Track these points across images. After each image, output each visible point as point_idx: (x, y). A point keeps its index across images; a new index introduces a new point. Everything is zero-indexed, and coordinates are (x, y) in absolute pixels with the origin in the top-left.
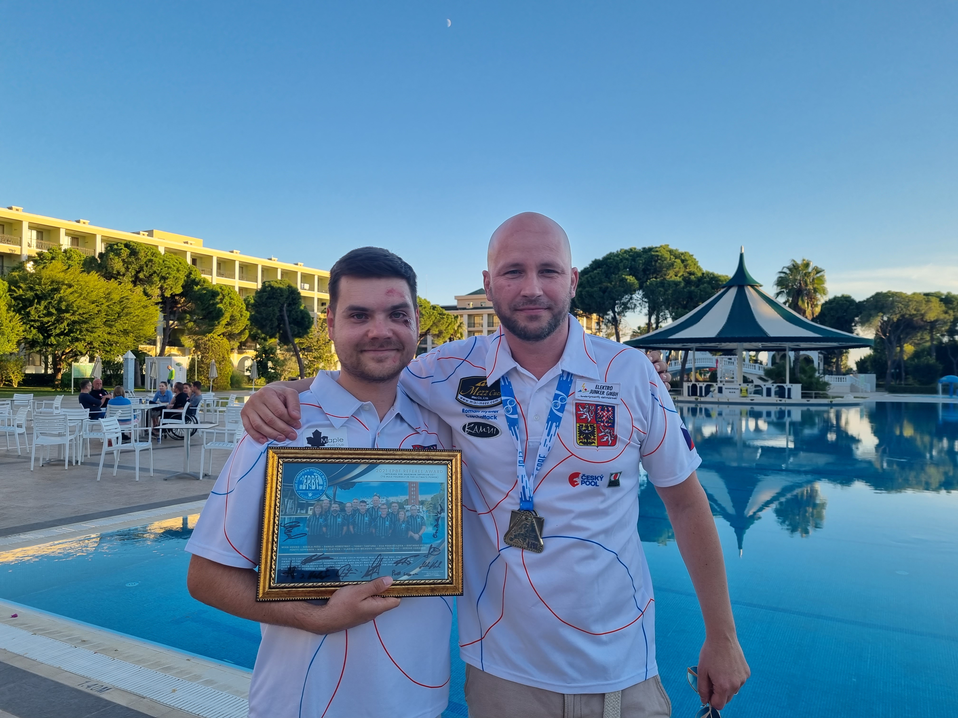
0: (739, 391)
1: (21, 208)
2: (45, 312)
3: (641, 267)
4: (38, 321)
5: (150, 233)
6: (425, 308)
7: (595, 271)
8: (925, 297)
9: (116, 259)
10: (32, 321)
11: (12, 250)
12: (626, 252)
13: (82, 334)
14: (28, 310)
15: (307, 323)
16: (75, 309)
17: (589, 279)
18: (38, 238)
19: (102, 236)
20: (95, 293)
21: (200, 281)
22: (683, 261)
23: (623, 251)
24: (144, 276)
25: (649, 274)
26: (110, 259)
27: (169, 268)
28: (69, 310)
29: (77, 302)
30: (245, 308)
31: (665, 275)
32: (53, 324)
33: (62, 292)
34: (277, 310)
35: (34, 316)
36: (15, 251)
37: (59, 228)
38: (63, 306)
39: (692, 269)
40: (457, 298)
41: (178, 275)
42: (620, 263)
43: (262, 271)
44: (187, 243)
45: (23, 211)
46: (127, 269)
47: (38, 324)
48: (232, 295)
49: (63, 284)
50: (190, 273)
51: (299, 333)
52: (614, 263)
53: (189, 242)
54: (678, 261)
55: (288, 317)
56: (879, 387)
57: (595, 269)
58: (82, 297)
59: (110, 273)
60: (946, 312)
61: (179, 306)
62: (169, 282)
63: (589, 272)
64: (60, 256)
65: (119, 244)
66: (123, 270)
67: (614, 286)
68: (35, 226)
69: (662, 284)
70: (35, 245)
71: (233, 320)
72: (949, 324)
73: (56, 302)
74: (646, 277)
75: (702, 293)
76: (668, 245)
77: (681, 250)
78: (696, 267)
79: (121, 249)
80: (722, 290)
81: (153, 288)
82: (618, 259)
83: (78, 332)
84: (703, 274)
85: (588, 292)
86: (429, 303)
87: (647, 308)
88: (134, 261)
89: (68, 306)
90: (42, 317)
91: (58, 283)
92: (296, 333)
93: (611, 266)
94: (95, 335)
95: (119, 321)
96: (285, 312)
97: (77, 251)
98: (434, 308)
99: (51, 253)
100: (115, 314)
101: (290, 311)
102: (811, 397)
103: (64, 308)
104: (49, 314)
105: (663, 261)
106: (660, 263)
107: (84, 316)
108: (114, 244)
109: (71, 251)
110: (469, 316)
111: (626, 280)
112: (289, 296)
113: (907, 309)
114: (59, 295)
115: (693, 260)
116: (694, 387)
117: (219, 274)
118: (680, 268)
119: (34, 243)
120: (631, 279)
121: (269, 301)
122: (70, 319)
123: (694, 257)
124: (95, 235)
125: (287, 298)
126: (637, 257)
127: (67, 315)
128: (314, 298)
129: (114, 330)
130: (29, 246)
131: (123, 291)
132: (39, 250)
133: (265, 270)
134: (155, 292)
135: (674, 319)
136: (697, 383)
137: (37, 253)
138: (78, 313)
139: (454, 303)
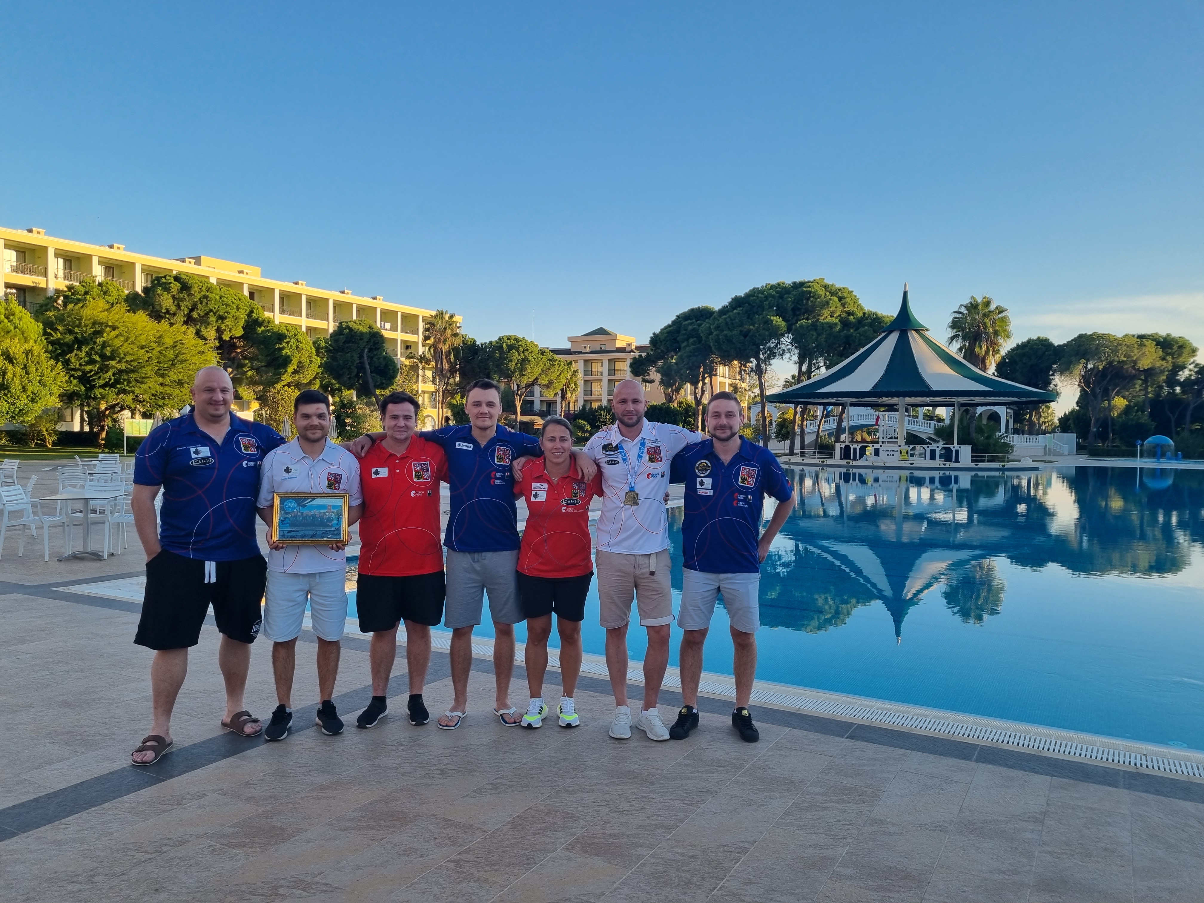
0: (899, 453)
1: (42, 231)
2: (87, 359)
3: (790, 306)
4: (78, 370)
5: (198, 261)
6: (531, 352)
7: (735, 311)
8: (1138, 340)
9: (165, 295)
10: (72, 370)
11: (36, 283)
12: (773, 287)
13: (131, 385)
14: (67, 357)
15: (391, 372)
16: (122, 355)
17: (728, 320)
18: (65, 268)
19: (142, 265)
20: (144, 337)
21: (264, 320)
22: (840, 299)
23: (769, 287)
24: (199, 315)
25: (799, 315)
26: (158, 294)
27: (227, 305)
28: (115, 357)
29: (123, 348)
30: (314, 352)
31: (819, 315)
32: (97, 373)
33: (105, 335)
34: (356, 356)
35: (75, 364)
36: (39, 284)
37: (91, 256)
38: (108, 352)
39: (851, 308)
40: (570, 339)
41: (237, 314)
42: (765, 301)
43: (334, 307)
44: (241, 272)
45: (46, 234)
46: (178, 307)
47: (79, 373)
48: (299, 337)
49: (107, 326)
50: (252, 312)
51: (382, 383)
52: (758, 301)
53: (245, 271)
54: (836, 299)
55: (369, 364)
56: (1081, 449)
57: (735, 308)
58: (129, 342)
59: (157, 311)
60: (1164, 359)
61: (239, 351)
62: (228, 322)
63: (728, 311)
64: (95, 290)
65: (168, 277)
66: (173, 309)
67: (757, 329)
68: (62, 252)
69: (814, 326)
70: (62, 276)
71: (301, 367)
72: (1167, 373)
73: (99, 347)
74: (795, 318)
75: (862, 337)
76: (823, 279)
77: (839, 285)
78: (856, 306)
79: (171, 283)
80: (883, 334)
81: (209, 330)
82: (762, 296)
83: (125, 383)
84: (864, 314)
85: (726, 336)
86: (536, 346)
87: (797, 355)
88: (186, 297)
89: (113, 352)
90: (84, 365)
91: (100, 324)
92: (378, 384)
93: (754, 305)
94: (146, 386)
95: (173, 370)
96: (366, 358)
97: (115, 284)
98: (542, 352)
99: (84, 286)
100: (169, 361)
101: (372, 358)
102: (984, 461)
103: (108, 354)
104: (92, 362)
105: (816, 299)
106: (812, 302)
107: (132, 363)
108: (161, 277)
109: (107, 283)
110: (586, 361)
111: (772, 321)
112: (370, 339)
113: (1115, 355)
114: (102, 339)
115: (853, 297)
116: (847, 448)
117: (283, 311)
118: (836, 307)
119: (61, 273)
120: (777, 320)
121: (347, 345)
122: (116, 368)
123: (854, 293)
124: (133, 264)
125: (367, 342)
126: (785, 294)
127: (113, 363)
128: (397, 340)
129: (167, 381)
130: (56, 277)
131: (175, 334)
132: (68, 283)
133: (338, 305)
134: (211, 333)
135: (828, 368)
136: (850, 445)
137: (66, 287)
138: (125, 360)
139: (567, 345)
